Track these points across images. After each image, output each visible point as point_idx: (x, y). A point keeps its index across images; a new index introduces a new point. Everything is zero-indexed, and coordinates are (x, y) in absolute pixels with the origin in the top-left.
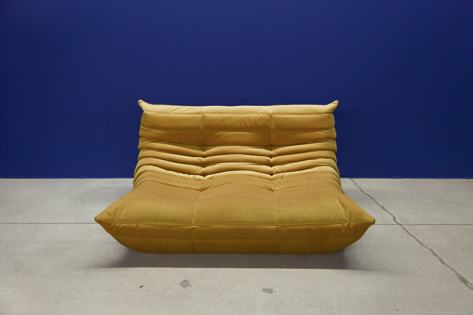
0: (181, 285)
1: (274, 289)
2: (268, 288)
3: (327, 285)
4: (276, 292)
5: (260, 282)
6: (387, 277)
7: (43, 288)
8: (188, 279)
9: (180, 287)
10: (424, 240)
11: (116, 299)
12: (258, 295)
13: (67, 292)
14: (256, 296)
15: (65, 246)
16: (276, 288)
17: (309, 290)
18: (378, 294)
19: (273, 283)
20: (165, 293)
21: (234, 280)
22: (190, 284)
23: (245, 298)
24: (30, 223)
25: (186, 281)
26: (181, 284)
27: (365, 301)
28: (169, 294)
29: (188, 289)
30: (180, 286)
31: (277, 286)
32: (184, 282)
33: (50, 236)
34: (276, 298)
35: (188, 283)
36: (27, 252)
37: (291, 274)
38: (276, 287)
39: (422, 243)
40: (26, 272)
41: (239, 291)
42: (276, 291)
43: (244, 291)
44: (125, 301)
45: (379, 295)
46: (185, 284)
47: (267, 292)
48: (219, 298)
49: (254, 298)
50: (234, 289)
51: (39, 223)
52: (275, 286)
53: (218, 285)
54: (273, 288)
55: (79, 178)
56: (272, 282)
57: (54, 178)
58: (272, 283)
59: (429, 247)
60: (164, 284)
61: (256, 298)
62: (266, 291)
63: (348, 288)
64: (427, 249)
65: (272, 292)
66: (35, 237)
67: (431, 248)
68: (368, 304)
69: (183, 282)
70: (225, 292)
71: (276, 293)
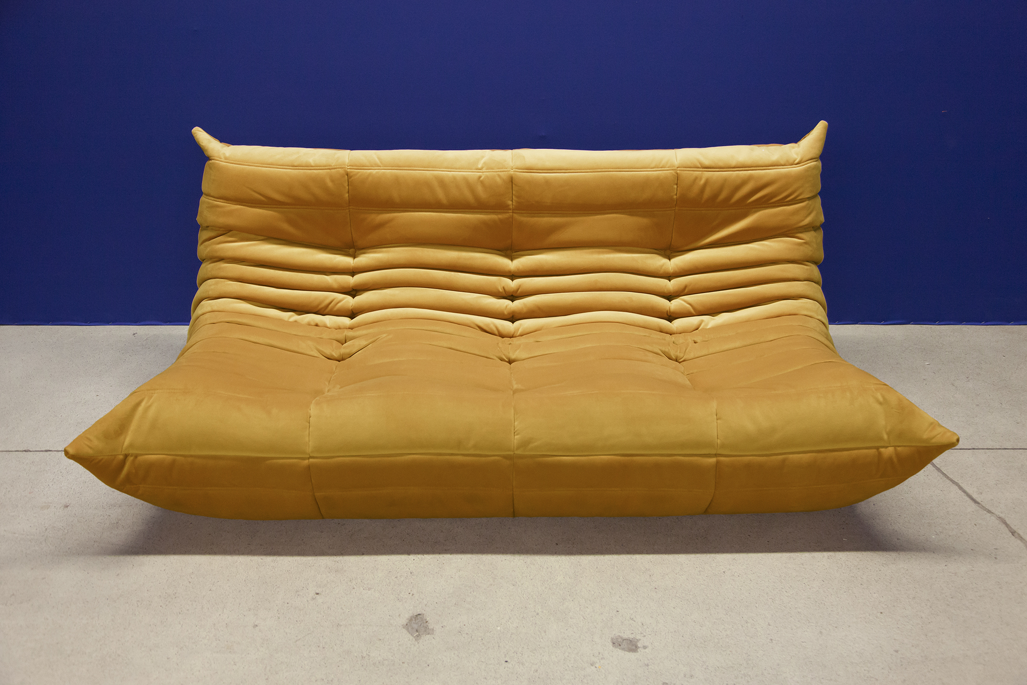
0: (408, 630)
1: (640, 640)
2: (625, 636)
3: (769, 625)
4: (645, 647)
5: (604, 619)
6: (910, 600)
7: (58, 643)
8: (424, 612)
9: (406, 638)
10: (981, 493)
11: (245, 674)
12: (602, 659)
13: (119, 655)
14: (598, 661)
15: (111, 514)
16: (645, 636)
17: (727, 640)
18: (897, 651)
19: (635, 620)
20: (369, 655)
21: (538, 614)
22: (431, 627)
23: (570, 666)
24: (25, 451)
25: (419, 617)
26: (407, 626)
27: (868, 671)
28: (379, 658)
29: (426, 638)
30: (404, 631)
31: (647, 630)
32: (414, 619)
33: (73, 488)
34: (648, 665)
35: (425, 625)
36: (17, 535)
37: (677, 595)
38: (644, 634)
39: (979, 500)
40: (13, 595)
41: (554, 645)
42: (646, 644)
43: (567, 646)
44: (267, 679)
45: (899, 652)
46: (415, 626)
47: (623, 649)
48: (506, 669)
49: (593, 668)
50: (542, 640)
51: (46, 451)
52: (640, 629)
53: (499, 628)
54: (638, 637)
55: (142, 323)
56: (632, 619)
57: (83, 324)
58: (633, 622)
59: (997, 513)
60: (365, 627)
61: (597, 666)
62: (620, 645)
63: (821, 632)
64: (993, 518)
65: (637, 647)
66: (37, 490)
67: (1001, 515)
68: (877, 680)
69: (411, 620)
70: (520, 649)
71: (646, 650)
